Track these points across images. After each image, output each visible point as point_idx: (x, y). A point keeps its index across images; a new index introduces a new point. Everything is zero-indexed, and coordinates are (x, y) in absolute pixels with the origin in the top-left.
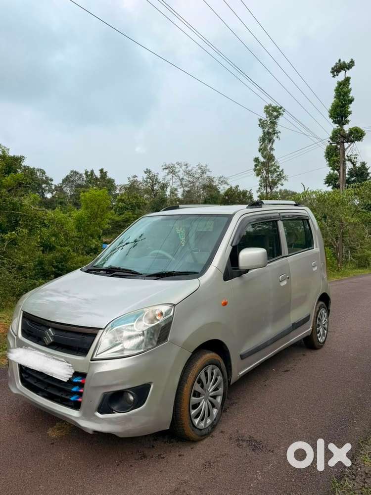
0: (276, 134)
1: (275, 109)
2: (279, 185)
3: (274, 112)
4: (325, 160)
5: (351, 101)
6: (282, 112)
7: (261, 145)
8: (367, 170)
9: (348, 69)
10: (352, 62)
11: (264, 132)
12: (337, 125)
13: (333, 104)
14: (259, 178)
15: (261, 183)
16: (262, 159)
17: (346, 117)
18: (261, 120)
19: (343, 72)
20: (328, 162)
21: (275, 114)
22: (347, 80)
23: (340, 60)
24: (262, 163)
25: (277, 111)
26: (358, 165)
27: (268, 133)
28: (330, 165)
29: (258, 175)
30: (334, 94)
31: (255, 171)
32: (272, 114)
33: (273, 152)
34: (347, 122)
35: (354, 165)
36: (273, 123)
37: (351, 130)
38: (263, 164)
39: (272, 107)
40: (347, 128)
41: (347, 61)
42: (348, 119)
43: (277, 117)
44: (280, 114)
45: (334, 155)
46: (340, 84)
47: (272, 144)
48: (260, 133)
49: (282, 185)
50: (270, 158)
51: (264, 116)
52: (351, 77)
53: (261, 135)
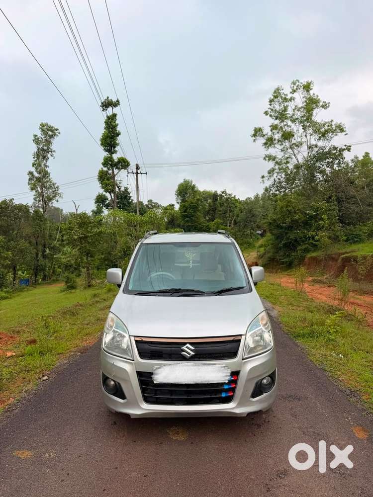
0: (50, 153)
1: (51, 129)
2: (54, 201)
3: (49, 132)
4: (98, 183)
5: (118, 134)
6: (57, 134)
7: (36, 161)
8: (129, 194)
9: (115, 106)
10: (118, 101)
11: (39, 149)
12: (107, 153)
13: (104, 134)
14: (34, 192)
15: (36, 198)
16: (36, 174)
17: (114, 147)
18: (36, 136)
19: (110, 109)
20: (101, 185)
21: (50, 133)
22: (115, 115)
23: (108, 98)
24: (36, 178)
25: (53, 131)
26: (122, 189)
27: (43, 150)
28: (103, 188)
29: (32, 189)
30: (104, 125)
31: (29, 185)
32: (47, 133)
33: (47, 169)
34: (115, 152)
35: (120, 189)
36: (48, 143)
37: (119, 159)
38: (38, 179)
39: (48, 126)
40: (116, 157)
41: (114, 100)
42: (116, 149)
43: (51, 137)
44: (55, 135)
45: (106, 179)
46: (109, 118)
47: (46, 162)
48: (34, 148)
49: (57, 201)
50: (46, 174)
51: (39, 134)
52: (117, 113)
53: (36, 150)
